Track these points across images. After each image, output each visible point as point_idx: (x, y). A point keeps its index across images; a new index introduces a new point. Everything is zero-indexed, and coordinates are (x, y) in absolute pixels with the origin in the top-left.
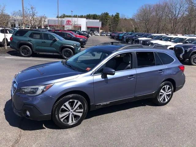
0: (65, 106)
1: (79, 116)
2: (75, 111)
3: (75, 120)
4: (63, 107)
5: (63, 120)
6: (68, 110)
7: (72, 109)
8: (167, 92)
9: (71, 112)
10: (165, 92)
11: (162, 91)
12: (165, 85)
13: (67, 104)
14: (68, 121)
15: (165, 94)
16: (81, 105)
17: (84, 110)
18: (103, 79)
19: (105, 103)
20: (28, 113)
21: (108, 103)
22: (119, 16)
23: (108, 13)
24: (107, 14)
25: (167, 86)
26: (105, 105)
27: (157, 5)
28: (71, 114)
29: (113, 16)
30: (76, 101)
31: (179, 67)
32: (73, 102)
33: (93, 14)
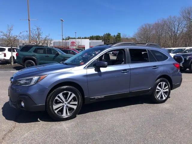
0: (59, 97)
1: (73, 109)
2: (69, 103)
3: (69, 113)
4: (57, 98)
5: (57, 112)
6: (62, 102)
7: (66, 101)
8: (164, 89)
9: (65, 104)
10: (162, 89)
11: (158, 87)
12: (161, 81)
13: (61, 95)
14: (62, 114)
15: (162, 91)
16: (75, 97)
17: (78, 103)
18: (97, 72)
19: (100, 97)
20: (23, 104)
21: (103, 96)
22: (120, 36)
23: (110, 33)
24: (109, 35)
25: (163, 83)
26: (99, 99)
27: (156, 24)
28: (65, 106)
29: (114, 36)
30: (70, 93)
31: (174, 64)
32: (67, 94)
33: (96, 36)
